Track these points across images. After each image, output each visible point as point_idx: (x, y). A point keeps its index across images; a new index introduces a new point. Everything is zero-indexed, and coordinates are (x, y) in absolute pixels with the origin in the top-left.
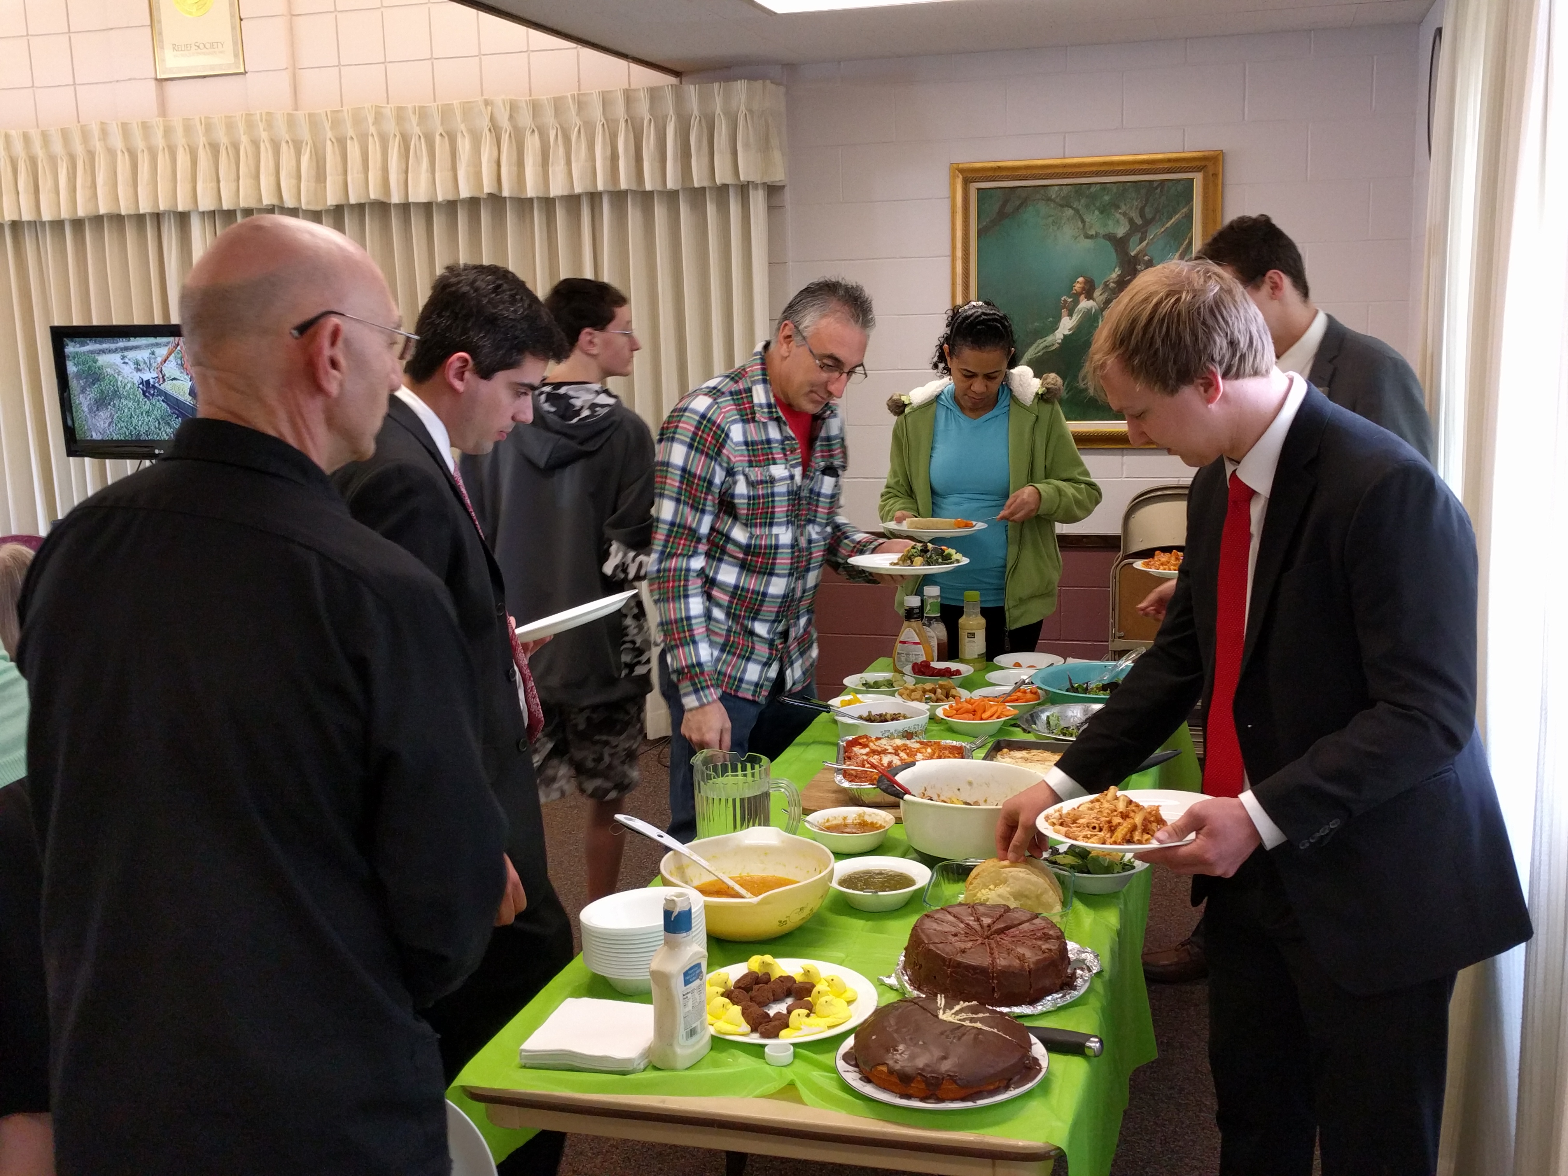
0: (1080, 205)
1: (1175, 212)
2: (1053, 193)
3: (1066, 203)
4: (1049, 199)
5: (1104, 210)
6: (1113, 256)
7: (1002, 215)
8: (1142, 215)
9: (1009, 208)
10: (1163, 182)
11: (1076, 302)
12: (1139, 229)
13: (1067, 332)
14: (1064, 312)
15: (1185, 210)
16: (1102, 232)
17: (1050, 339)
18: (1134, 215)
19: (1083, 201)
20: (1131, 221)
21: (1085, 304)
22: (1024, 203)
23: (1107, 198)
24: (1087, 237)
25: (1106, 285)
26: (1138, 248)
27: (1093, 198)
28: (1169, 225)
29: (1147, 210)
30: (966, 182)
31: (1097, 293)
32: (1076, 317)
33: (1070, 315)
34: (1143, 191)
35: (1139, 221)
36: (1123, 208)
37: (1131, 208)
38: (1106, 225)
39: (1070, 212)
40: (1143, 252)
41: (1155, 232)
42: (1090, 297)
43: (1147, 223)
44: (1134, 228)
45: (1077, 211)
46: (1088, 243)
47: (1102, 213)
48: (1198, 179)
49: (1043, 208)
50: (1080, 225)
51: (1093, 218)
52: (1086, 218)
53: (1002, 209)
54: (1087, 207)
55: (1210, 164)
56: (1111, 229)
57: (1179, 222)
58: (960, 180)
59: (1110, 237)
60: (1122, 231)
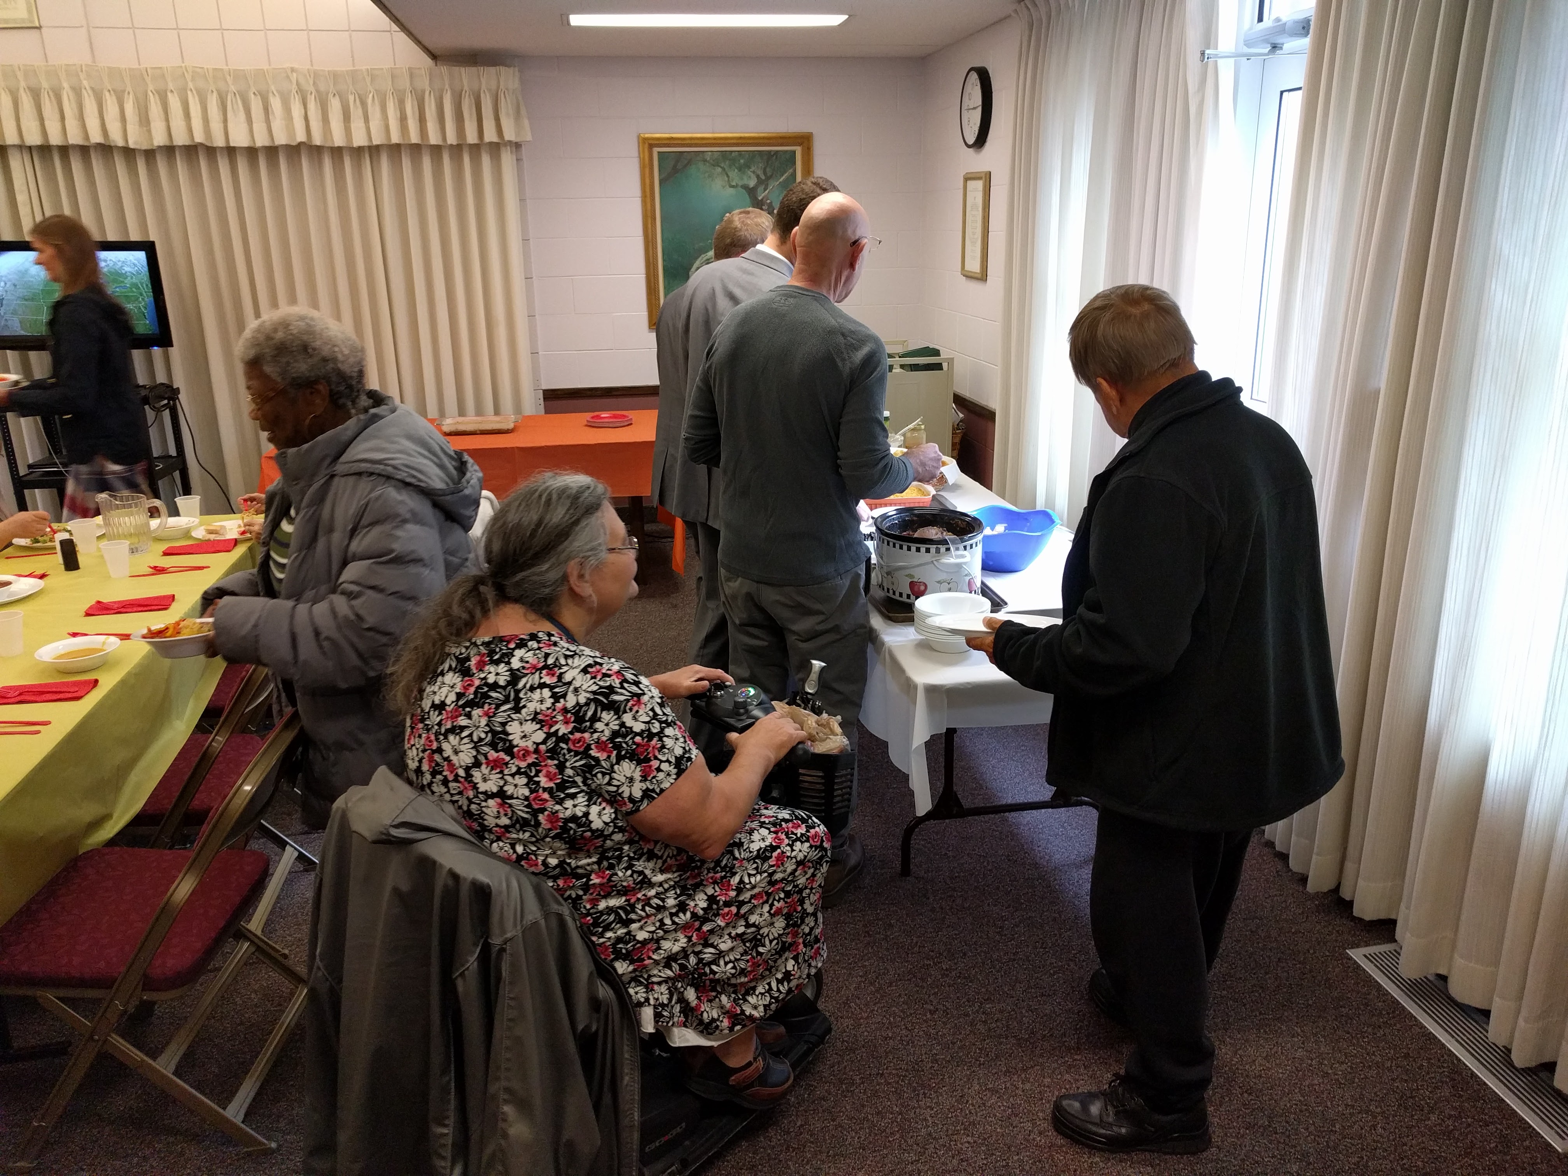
0: (726, 165)
1: (785, 172)
2: (708, 156)
3: (716, 164)
4: (705, 161)
7: (675, 171)
8: (765, 173)
9: (679, 166)
10: (777, 152)
12: (763, 182)
15: (791, 171)
16: (740, 184)
17: (709, 254)
18: (760, 172)
19: (727, 162)
20: (758, 177)
22: (689, 163)
23: (742, 161)
24: (731, 186)
26: (763, 195)
27: (733, 161)
28: (781, 180)
29: (768, 169)
30: (651, 146)
34: (765, 157)
35: (763, 177)
36: (753, 169)
37: (758, 168)
38: (742, 179)
39: (719, 170)
40: (766, 197)
41: (774, 184)
43: (768, 178)
44: (760, 182)
45: (724, 169)
46: (731, 190)
47: (740, 169)
48: (798, 150)
49: (701, 165)
50: (726, 179)
51: (734, 174)
52: (729, 174)
53: (675, 166)
54: (730, 166)
55: (805, 140)
56: (745, 181)
57: (787, 179)
58: (647, 146)
59: (745, 187)
60: (752, 183)
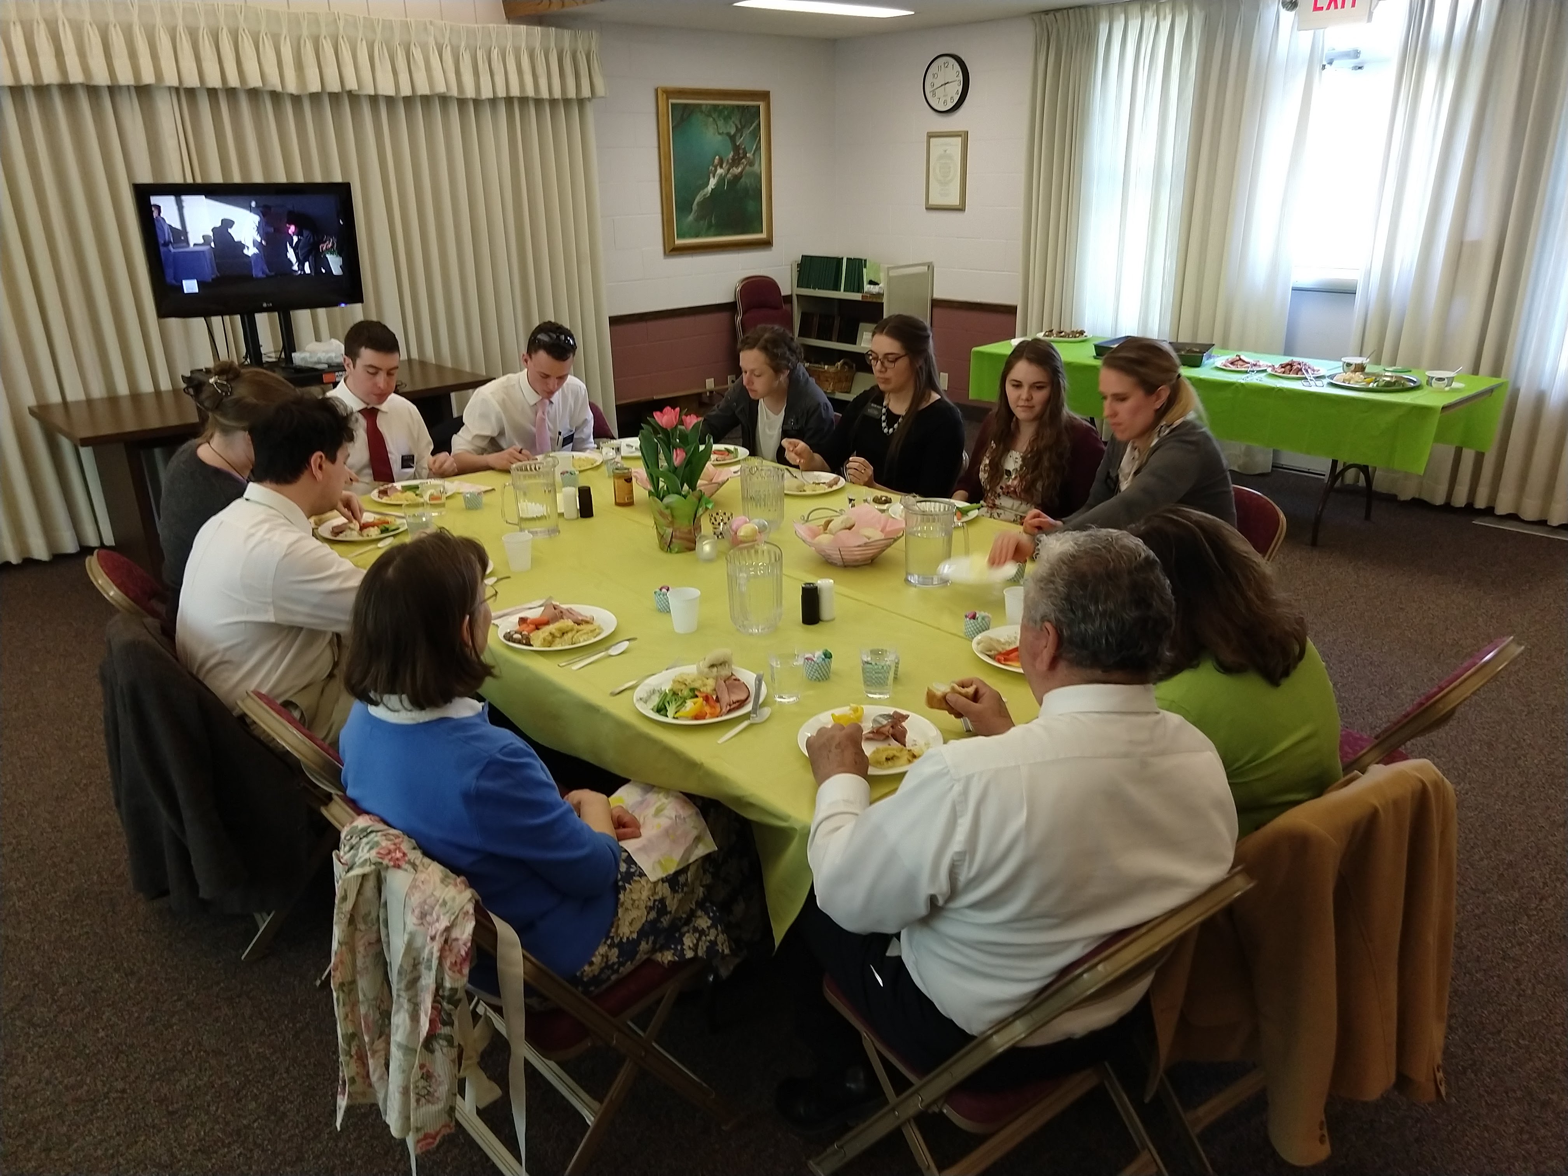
0: (715, 115)
1: (754, 123)
2: (704, 108)
3: (709, 115)
4: (702, 113)
5: (726, 119)
6: (730, 145)
7: (683, 120)
8: (740, 123)
9: (685, 116)
10: (748, 106)
11: (716, 170)
12: (739, 131)
13: (711, 188)
14: (711, 175)
15: (757, 121)
16: (725, 131)
17: (706, 190)
18: (738, 123)
19: (718, 114)
20: (737, 127)
21: (720, 171)
22: (691, 113)
23: (726, 113)
24: (719, 134)
25: (728, 161)
26: (740, 141)
27: (721, 113)
28: (752, 128)
29: (743, 120)
30: (667, 98)
31: (724, 165)
32: (716, 179)
33: (714, 177)
35: (739, 126)
36: (733, 119)
37: (735, 119)
38: (726, 128)
39: (711, 119)
40: (742, 143)
41: (747, 132)
42: (721, 167)
43: (743, 127)
45: (714, 119)
46: (719, 137)
47: (724, 119)
48: (762, 105)
50: (716, 127)
51: (721, 123)
52: (718, 123)
53: (682, 115)
54: (719, 117)
55: (765, 96)
56: (728, 130)
57: (755, 128)
58: (665, 96)
59: (728, 134)
60: (733, 132)
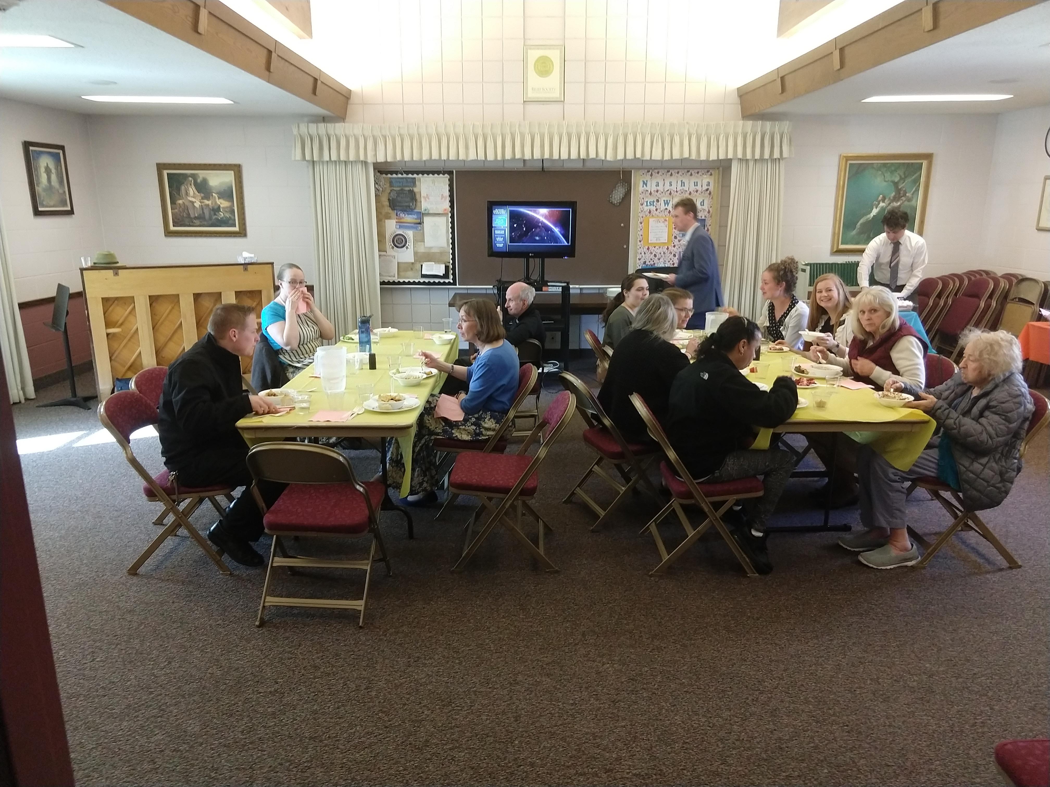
1: (916, 174)
2: (875, 166)
3: (879, 170)
4: (873, 168)
5: (892, 172)
9: (860, 171)
10: (912, 163)
11: (879, 204)
13: (874, 214)
14: (874, 207)
15: (919, 173)
16: (890, 180)
17: (868, 216)
18: (902, 174)
21: (882, 204)
22: (866, 169)
23: (893, 168)
24: (885, 181)
25: (890, 198)
26: (902, 186)
30: (847, 160)
31: (886, 201)
32: (878, 209)
33: (876, 208)
34: (906, 166)
36: (898, 172)
37: (901, 172)
38: (892, 177)
39: (880, 172)
40: (903, 187)
42: (883, 202)
44: (901, 178)
45: (882, 172)
46: (885, 183)
48: (925, 162)
49: (871, 170)
50: (883, 177)
51: (888, 175)
52: (885, 175)
53: (857, 170)
54: (887, 171)
55: (929, 157)
58: (845, 159)
